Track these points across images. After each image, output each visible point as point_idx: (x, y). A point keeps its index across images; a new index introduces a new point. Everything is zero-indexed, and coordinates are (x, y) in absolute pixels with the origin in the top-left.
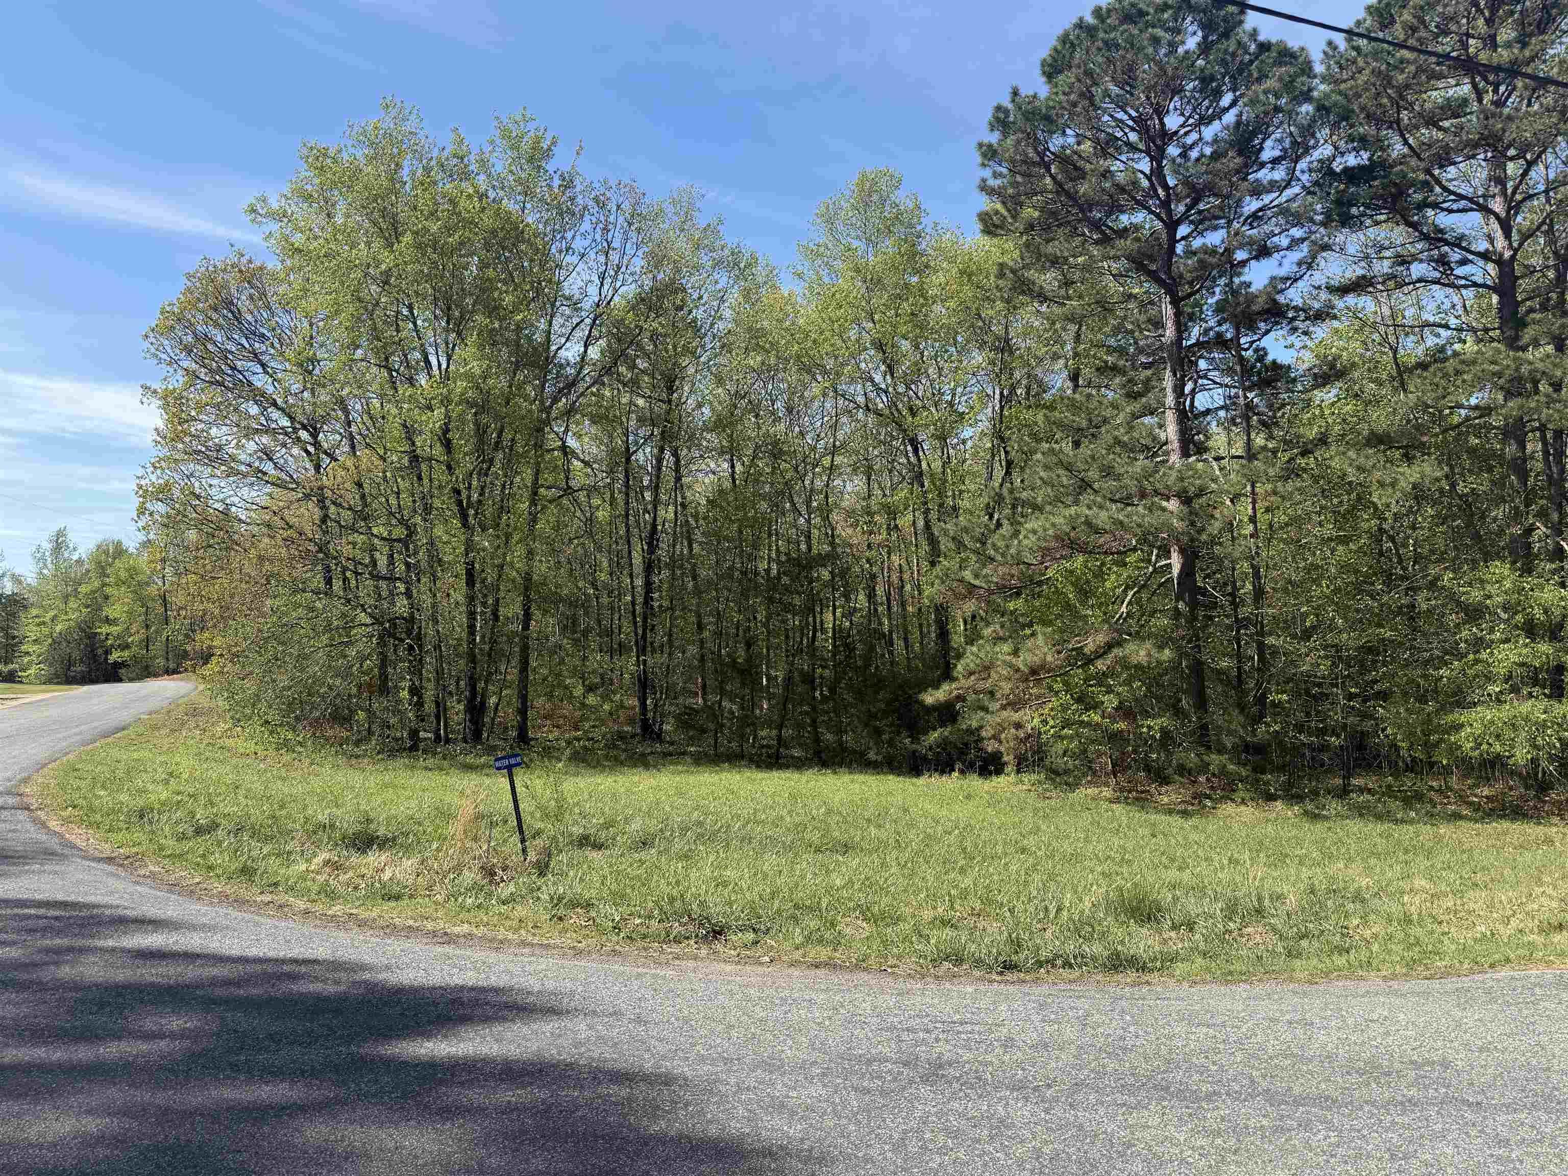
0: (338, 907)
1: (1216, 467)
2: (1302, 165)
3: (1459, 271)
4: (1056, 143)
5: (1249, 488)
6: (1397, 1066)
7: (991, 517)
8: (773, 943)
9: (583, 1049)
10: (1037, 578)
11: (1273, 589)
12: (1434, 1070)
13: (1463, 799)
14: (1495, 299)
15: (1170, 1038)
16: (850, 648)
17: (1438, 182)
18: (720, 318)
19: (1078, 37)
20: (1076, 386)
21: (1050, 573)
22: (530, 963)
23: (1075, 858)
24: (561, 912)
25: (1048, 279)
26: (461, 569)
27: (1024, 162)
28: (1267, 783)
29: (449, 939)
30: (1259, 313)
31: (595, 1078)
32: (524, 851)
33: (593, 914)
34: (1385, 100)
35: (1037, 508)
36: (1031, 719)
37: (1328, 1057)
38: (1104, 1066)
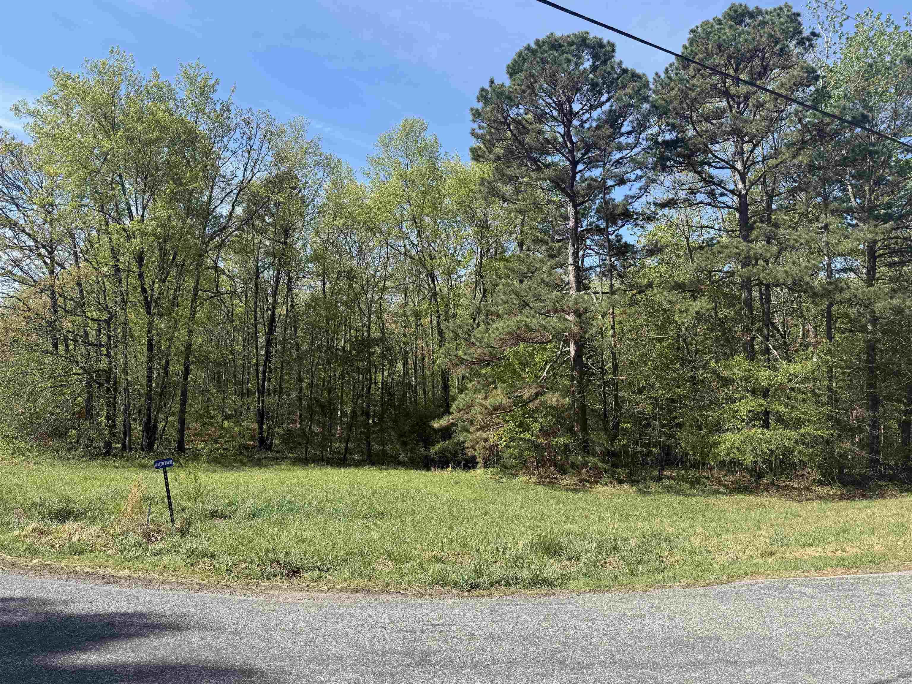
0: (37, 560)
1: (594, 298)
2: (643, 135)
3: (720, 199)
4: (513, 112)
5: (611, 310)
6: (692, 640)
7: (474, 320)
8: (331, 578)
9: (194, 655)
10: (498, 356)
11: (623, 365)
12: (711, 642)
13: (720, 483)
14: (738, 215)
15: (565, 629)
16: (391, 395)
17: (711, 152)
18: (318, 196)
19: (527, 55)
20: (522, 249)
21: (506, 353)
22: (167, 596)
23: (515, 517)
24: (194, 561)
25: (507, 189)
26: (145, 341)
27: (495, 121)
28: (619, 473)
29: (113, 580)
30: (619, 215)
31: (200, 675)
32: (172, 521)
33: (215, 562)
34: (685, 106)
35: (499, 316)
36: (493, 436)
37: (653, 637)
38: (527, 650)
